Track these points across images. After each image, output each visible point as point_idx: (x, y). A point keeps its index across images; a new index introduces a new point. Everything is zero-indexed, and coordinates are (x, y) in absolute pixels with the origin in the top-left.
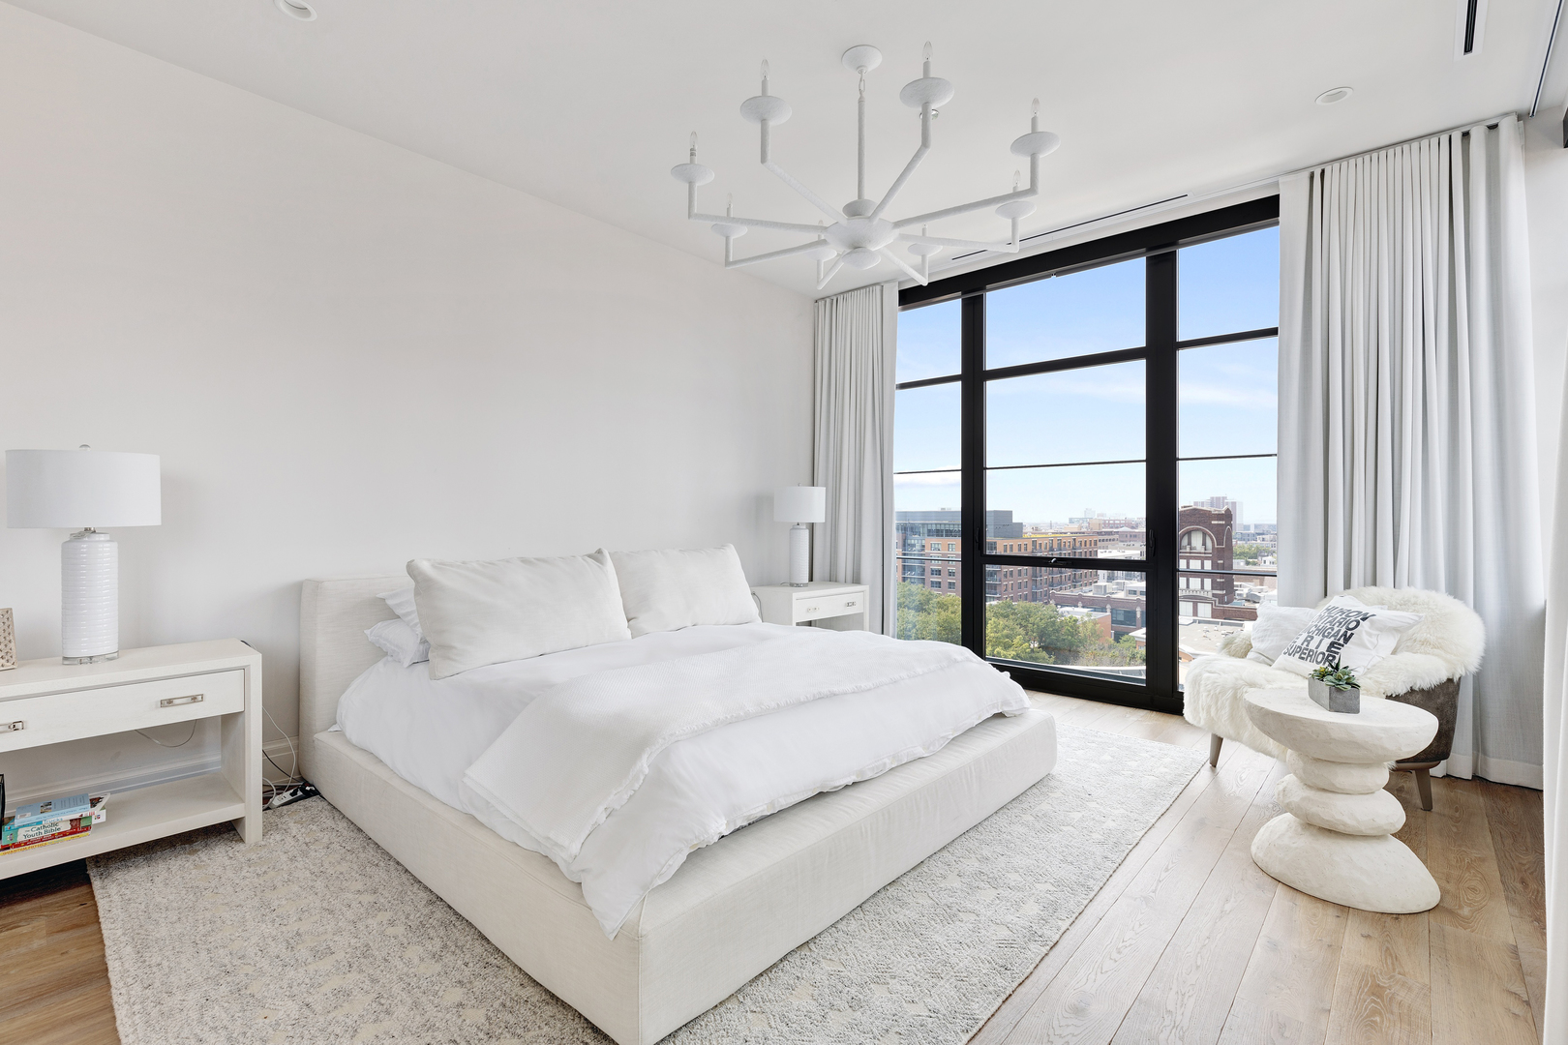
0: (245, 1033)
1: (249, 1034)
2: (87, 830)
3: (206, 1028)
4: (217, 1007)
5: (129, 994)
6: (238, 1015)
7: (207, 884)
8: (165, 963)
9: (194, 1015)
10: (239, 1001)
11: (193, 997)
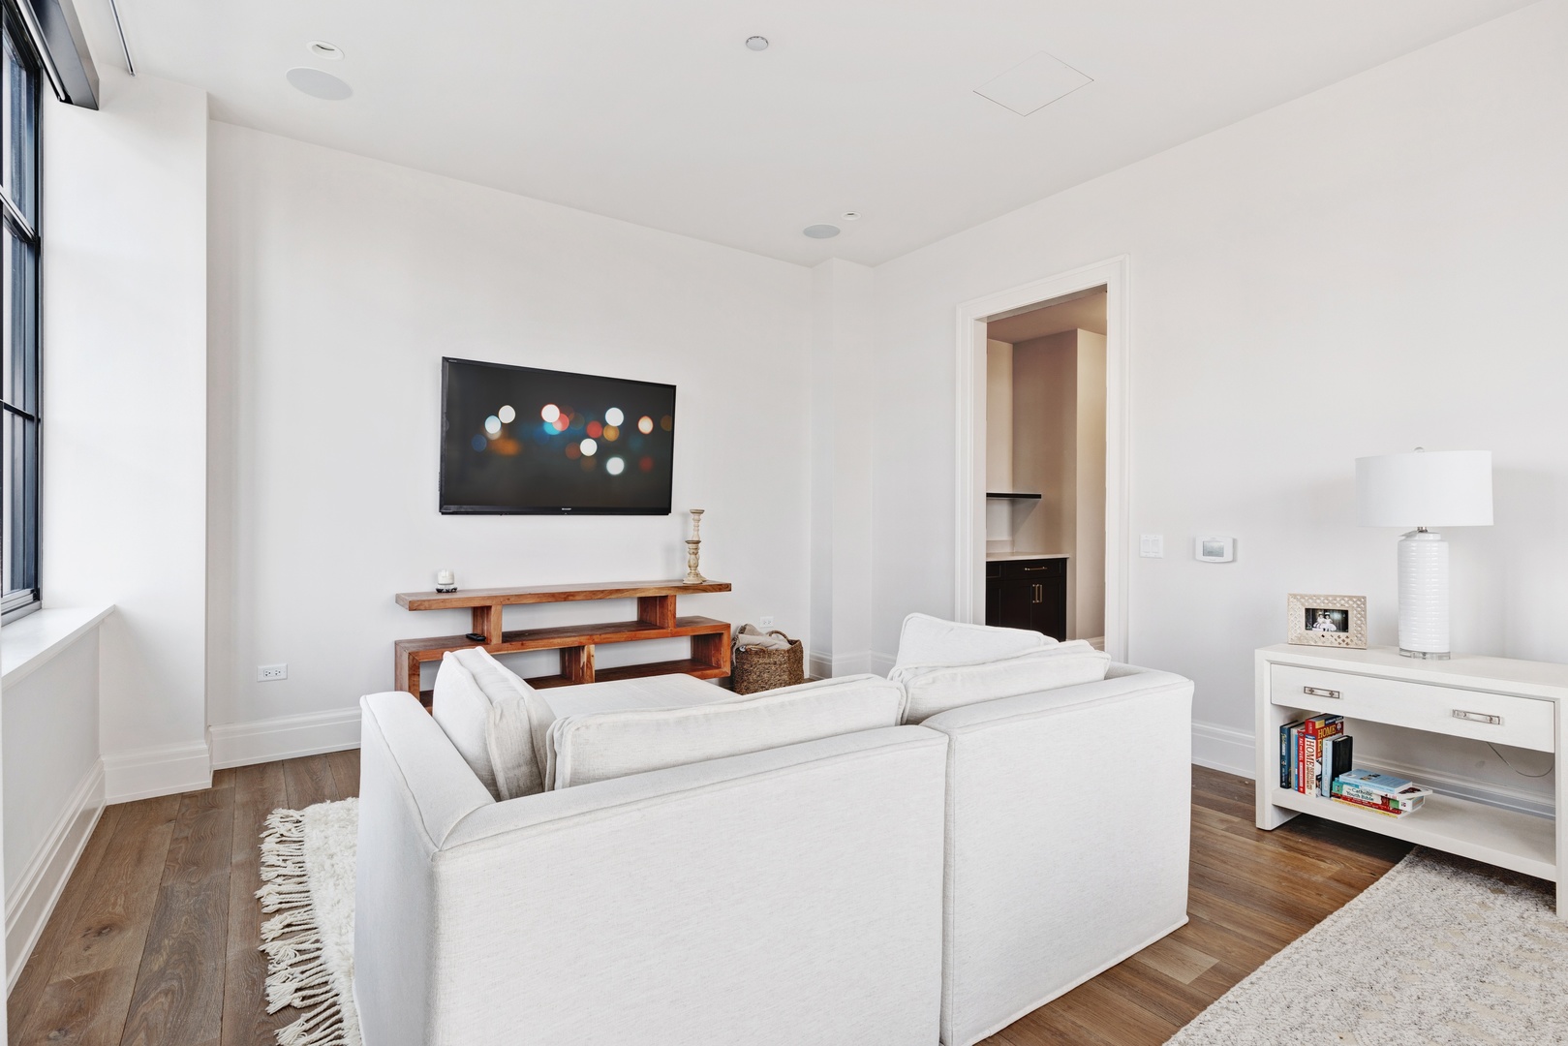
0: (1314, 1031)
1: (1314, 1034)
2: (1398, 813)
3: (1302, 1005)
4: (1329, 1001)
5: (1305, 945)
6: (1331, 1017)
7: (1466, 921)
8: (1349, 946)
9: (1310, 991)
10: (1346, 1011)
11: (1330, 981)
